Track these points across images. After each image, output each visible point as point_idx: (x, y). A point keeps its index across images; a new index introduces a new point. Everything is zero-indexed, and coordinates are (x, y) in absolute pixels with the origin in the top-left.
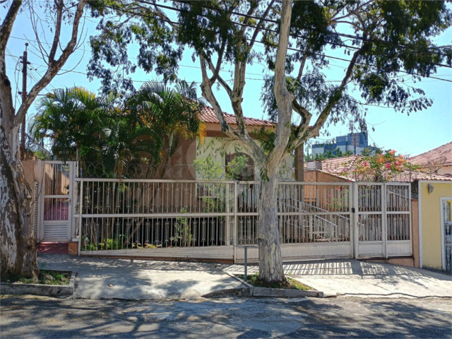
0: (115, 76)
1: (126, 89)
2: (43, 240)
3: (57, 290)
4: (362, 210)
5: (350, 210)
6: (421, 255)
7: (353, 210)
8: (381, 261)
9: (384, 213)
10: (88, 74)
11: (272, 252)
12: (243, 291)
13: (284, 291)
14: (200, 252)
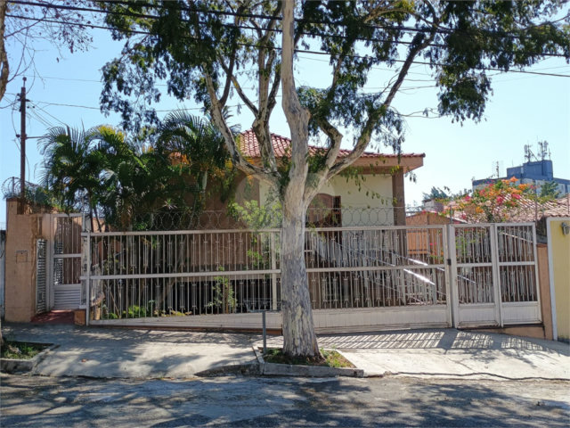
0: (135, 107)
1: (151, 123)
2: (54, 308)
3: (14, 365)
4: (463, 262)
5: (446, 262)
6: (554, 323)
7: (449, 262)
8: (493, 331)
9: (496, 264)
10: (102, 108)
11: (298, 318)
12: (252, 367)
13: (307, 369)
14: (238, 320)
